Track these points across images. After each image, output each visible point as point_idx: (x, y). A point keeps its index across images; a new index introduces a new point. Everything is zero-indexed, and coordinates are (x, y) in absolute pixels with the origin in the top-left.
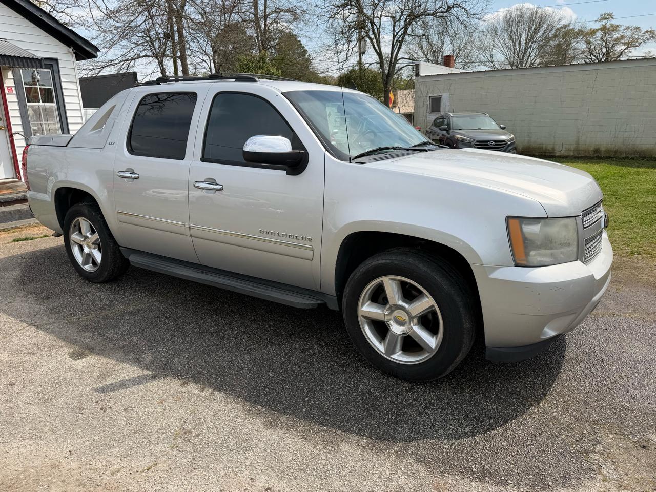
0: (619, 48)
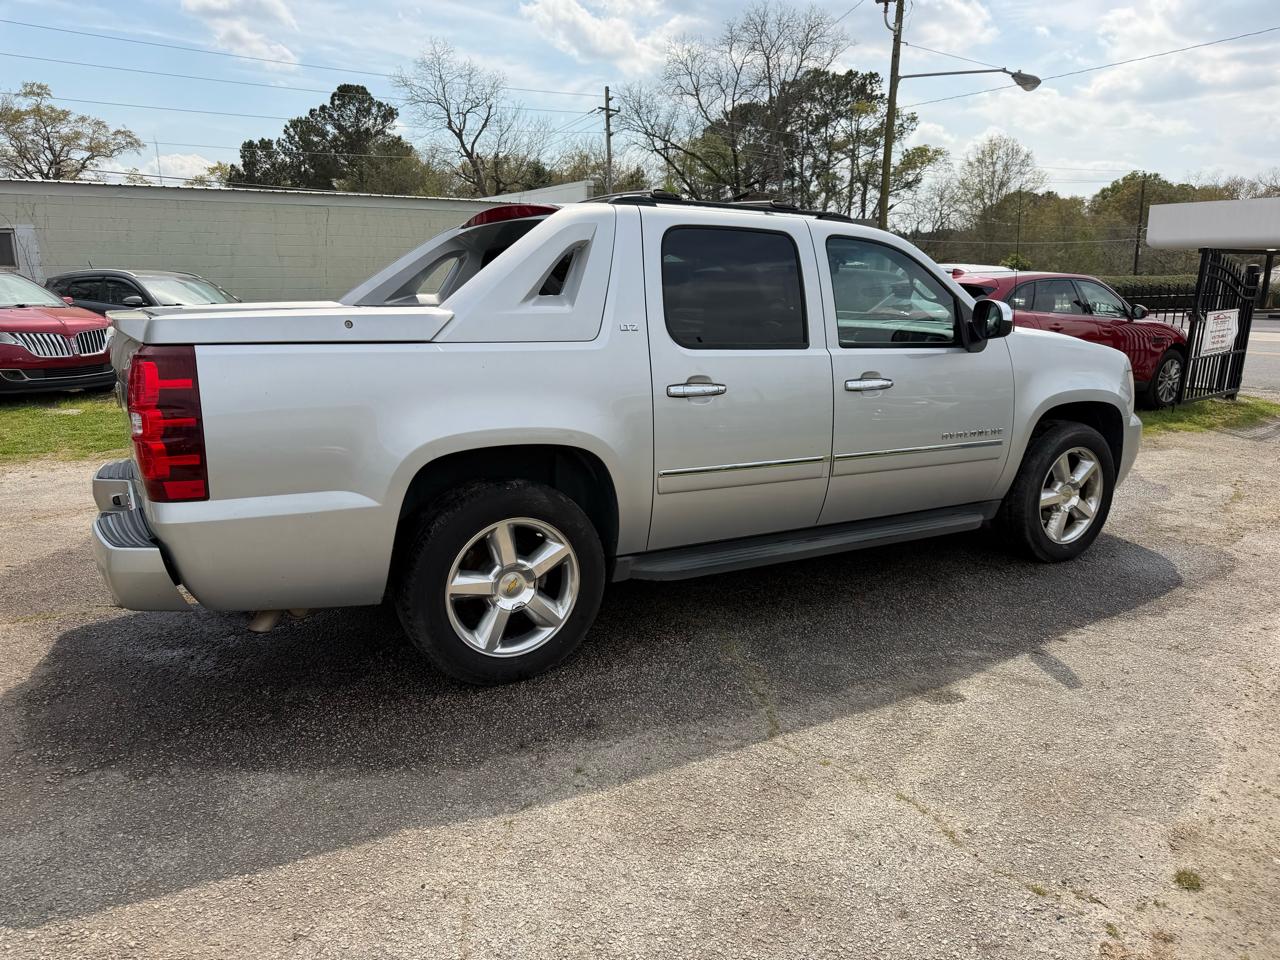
0: (78, 155)
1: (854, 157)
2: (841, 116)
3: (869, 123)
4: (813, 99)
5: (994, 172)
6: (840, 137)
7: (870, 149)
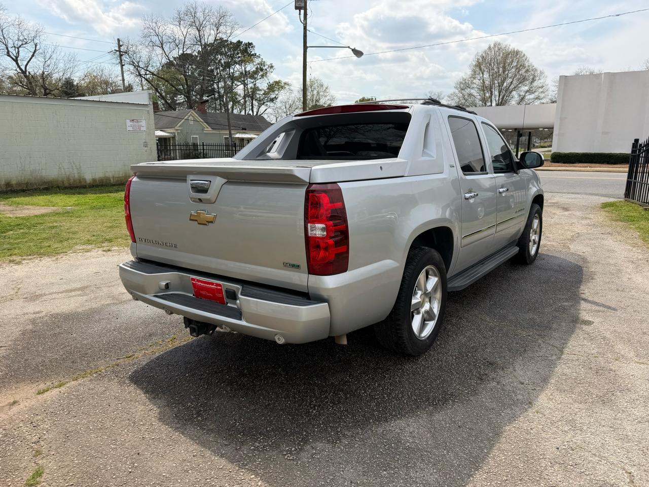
1: (245, 85)
2: (236, 63)
3: (250, 68)
4: (221, 54)
5: (313, 95)
6: (237, 74)
7: (252, 81)
